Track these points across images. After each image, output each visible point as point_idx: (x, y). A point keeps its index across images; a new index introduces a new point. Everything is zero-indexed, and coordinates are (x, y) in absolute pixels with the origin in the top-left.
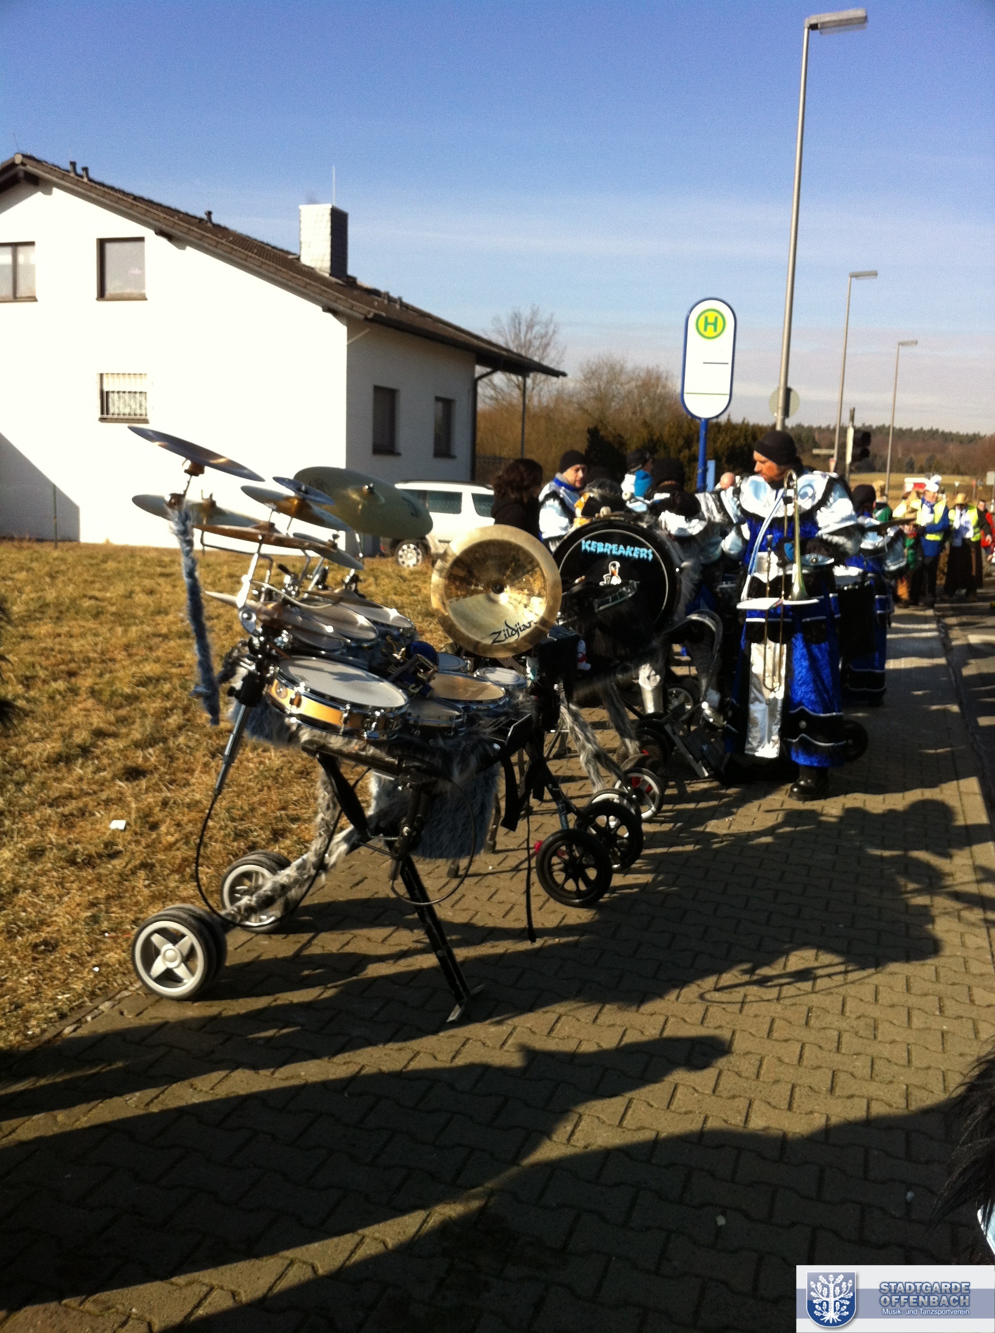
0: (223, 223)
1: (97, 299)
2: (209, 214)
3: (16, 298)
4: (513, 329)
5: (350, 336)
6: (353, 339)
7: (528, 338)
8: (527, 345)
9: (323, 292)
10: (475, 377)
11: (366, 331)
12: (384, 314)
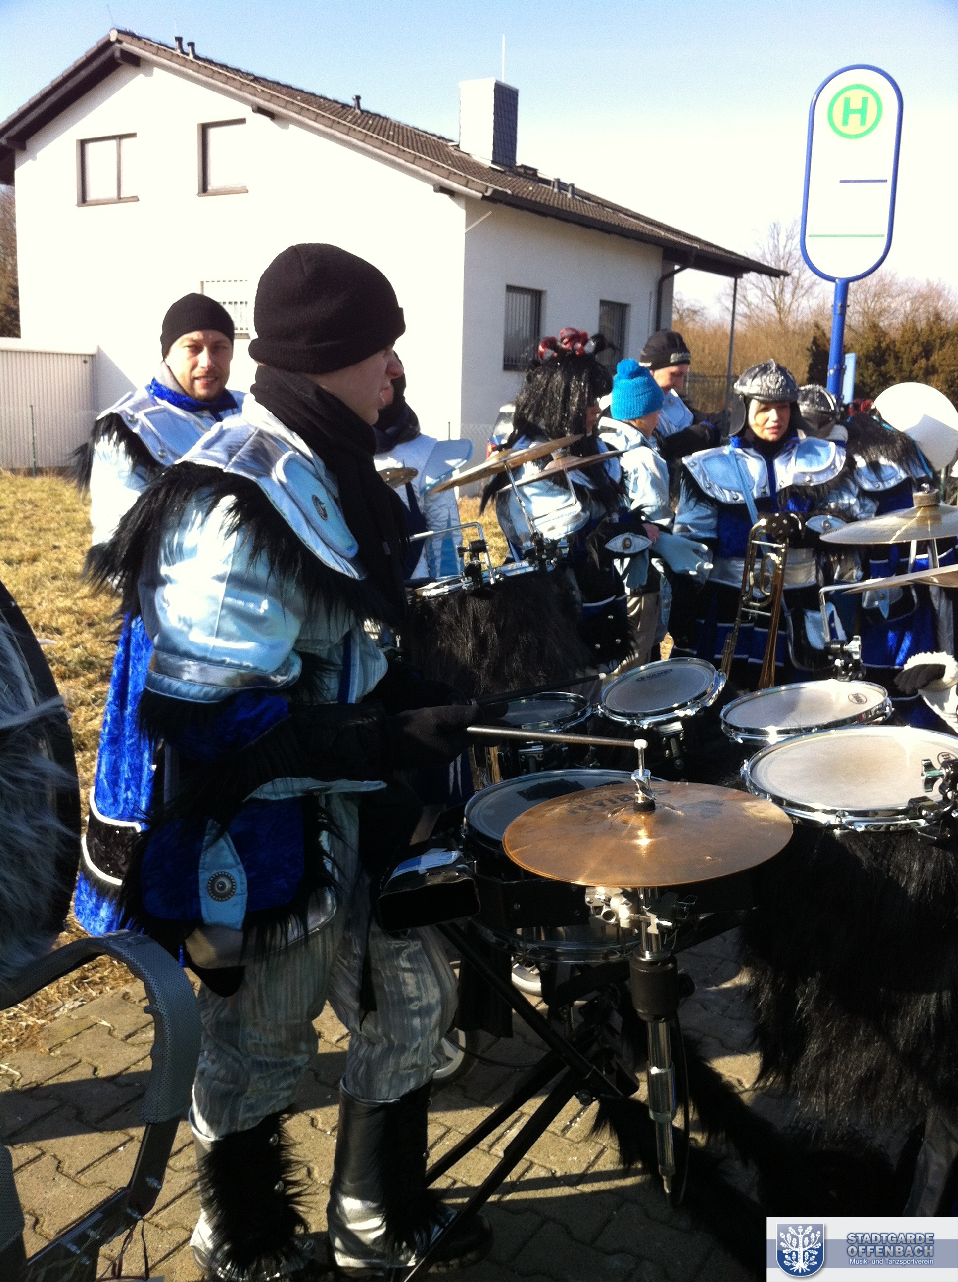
0: (373, 109)
1: (199, 195)
2: (358, 98)
3: (120, 199)
4: (771, 241)
5: (469, 222)
6: (473, 226)
7: (787, 250)
8: (786, 258)
9: (433, 167)
10: (660, 277)
11: (488, 214)
12: (509, 192)
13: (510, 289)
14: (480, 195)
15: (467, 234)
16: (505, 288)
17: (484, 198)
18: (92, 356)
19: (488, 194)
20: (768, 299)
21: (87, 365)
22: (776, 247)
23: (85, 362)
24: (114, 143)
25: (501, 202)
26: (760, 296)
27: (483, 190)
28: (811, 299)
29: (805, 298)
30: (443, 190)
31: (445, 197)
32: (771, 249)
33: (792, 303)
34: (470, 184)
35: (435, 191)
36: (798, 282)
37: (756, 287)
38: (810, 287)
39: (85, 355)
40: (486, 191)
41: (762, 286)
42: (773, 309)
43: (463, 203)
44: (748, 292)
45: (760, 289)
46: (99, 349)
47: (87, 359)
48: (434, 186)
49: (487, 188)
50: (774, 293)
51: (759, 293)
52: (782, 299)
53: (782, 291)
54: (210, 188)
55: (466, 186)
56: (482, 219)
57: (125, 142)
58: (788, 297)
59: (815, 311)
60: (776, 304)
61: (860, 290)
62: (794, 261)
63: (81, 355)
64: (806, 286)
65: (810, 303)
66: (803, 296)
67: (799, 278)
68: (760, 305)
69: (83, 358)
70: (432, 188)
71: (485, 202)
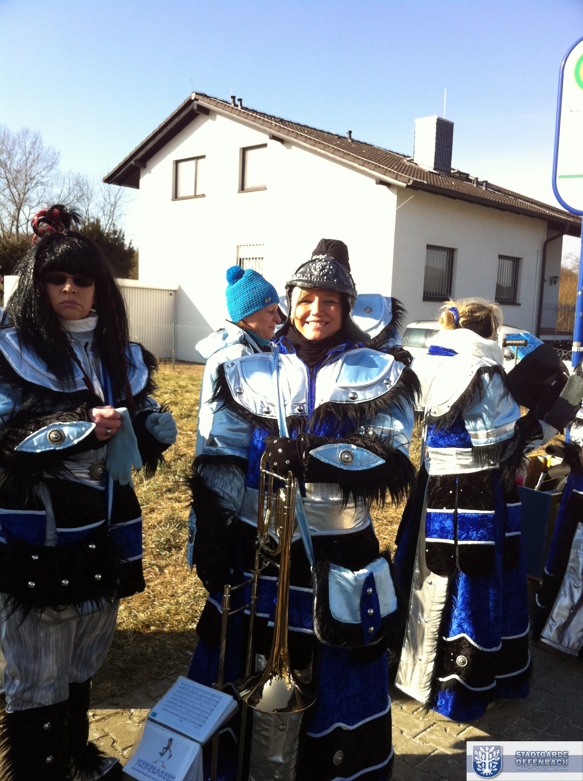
1: (239, 192)
2: (350, 132)
3: (196, 196)
5: (398, 203)
6: (401, 205)
10: (545, 240)
11: (412, 197)
12: (425, 182)
13: (429, 247)
14: (405, 185)
15: (397, 211)
16: (426, 247)
17: (408, 186)
18: (175, 291)
19: (409, 184)
21: (172, 296)
23: (171, 294)
24: (193, 162)
25: (420, 189)
27: (407, 181)
30: (381, 182)
31: (384, 187)
34: (399, 178)
35: (377, 183)
39: (171, 290)
40: (409, 182)
43: (396, 191)
46: (180, 287)
47: (172, 293)
48: (376, 180)
49: (409, 179)
54: (245, 188)
55: (396, 179)
56: (407, 201)
57: (200, 161)
63: (168, 290)
69: (170, 292)
70: (374, 181)
71: (409, 189)
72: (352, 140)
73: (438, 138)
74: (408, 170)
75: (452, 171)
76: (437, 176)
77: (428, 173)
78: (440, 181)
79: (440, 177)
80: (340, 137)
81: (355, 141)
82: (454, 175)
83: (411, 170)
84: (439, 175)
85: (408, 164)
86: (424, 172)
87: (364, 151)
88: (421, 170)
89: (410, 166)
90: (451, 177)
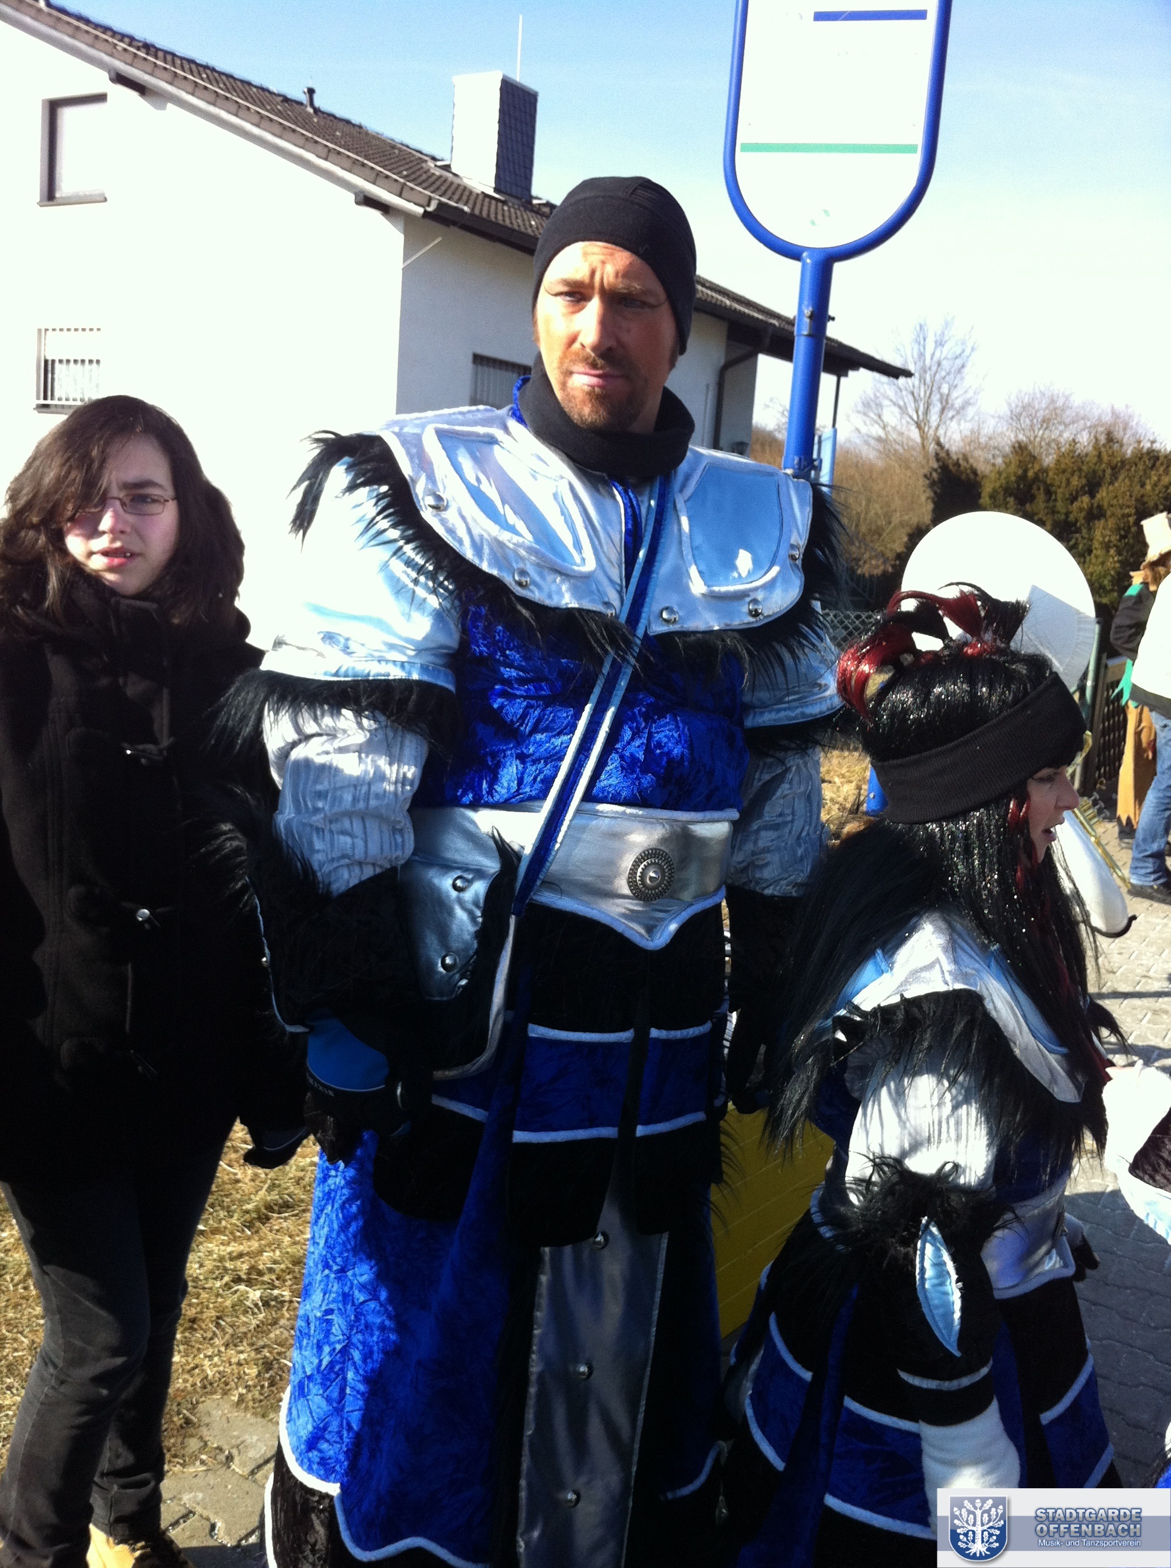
1: (43, 203)
2: (313, 93)
4: (916, 346)
5: (407, 253)
6: (413, 258)
7: (936, 358)
8: (934, 369)
9: (354, 166)
10: (722, 362)
11: (436, 242)
12: (466, 209)
13: (479, 360)
14: (420, 210)
15: (404, 270)
16: (471, 358)
17: (426, 214)
19: (430, 209)
20: (908, 419)
22: (922, 355)
25: (454, 223)
26: (899, 416)
27: (424, 201)
28: (962, 422)
29: (955, 420)
30: (368, 201)
31: (375, 214)
32: (916, 355)
33: (938, 426)
34: (404, 194)
35: (357, 203)
36: (947, 402)
37: (894, 404)
38: (963, 408)
40: (429, 205)
41: (901, 403)
42: (915, 434)
43: (401, 224)
44: (885, 411)
45: (900, 407)
48: (356, 195)
49: (430, 199)
50: (917, 412)
51: (896, 410)
52: (927, 421)
53: (927, 411)
54: (57, 194)
55: (400, 196)
56: (428, 248)
58: (934, 418)
59: (966, 437)
60: (919, 426)
61: (1024, 414)
62: (943, 373)
64: (957, 406)
65: (962, 428)
66: (952, 418)
67: (948, 395)
68: (899, 427)
70: (353, 196)
71: (429, 222)
72: (317, 111)
73: (502, 122)
74: (433, 183)
75: (535, 202)
76: (500, 204)
77: (481, 197)
78: (503, 215)
79: (506, 208)
80: (286, 99)
81: (323, 113)
82: (539, 209)
83: (442, 185)
84: (504, 203)
85: (438, 172)
86: (471, 192)
87: (338, 133)
88: (465, 188)
89: (440, 177)
90: (532, 211)
